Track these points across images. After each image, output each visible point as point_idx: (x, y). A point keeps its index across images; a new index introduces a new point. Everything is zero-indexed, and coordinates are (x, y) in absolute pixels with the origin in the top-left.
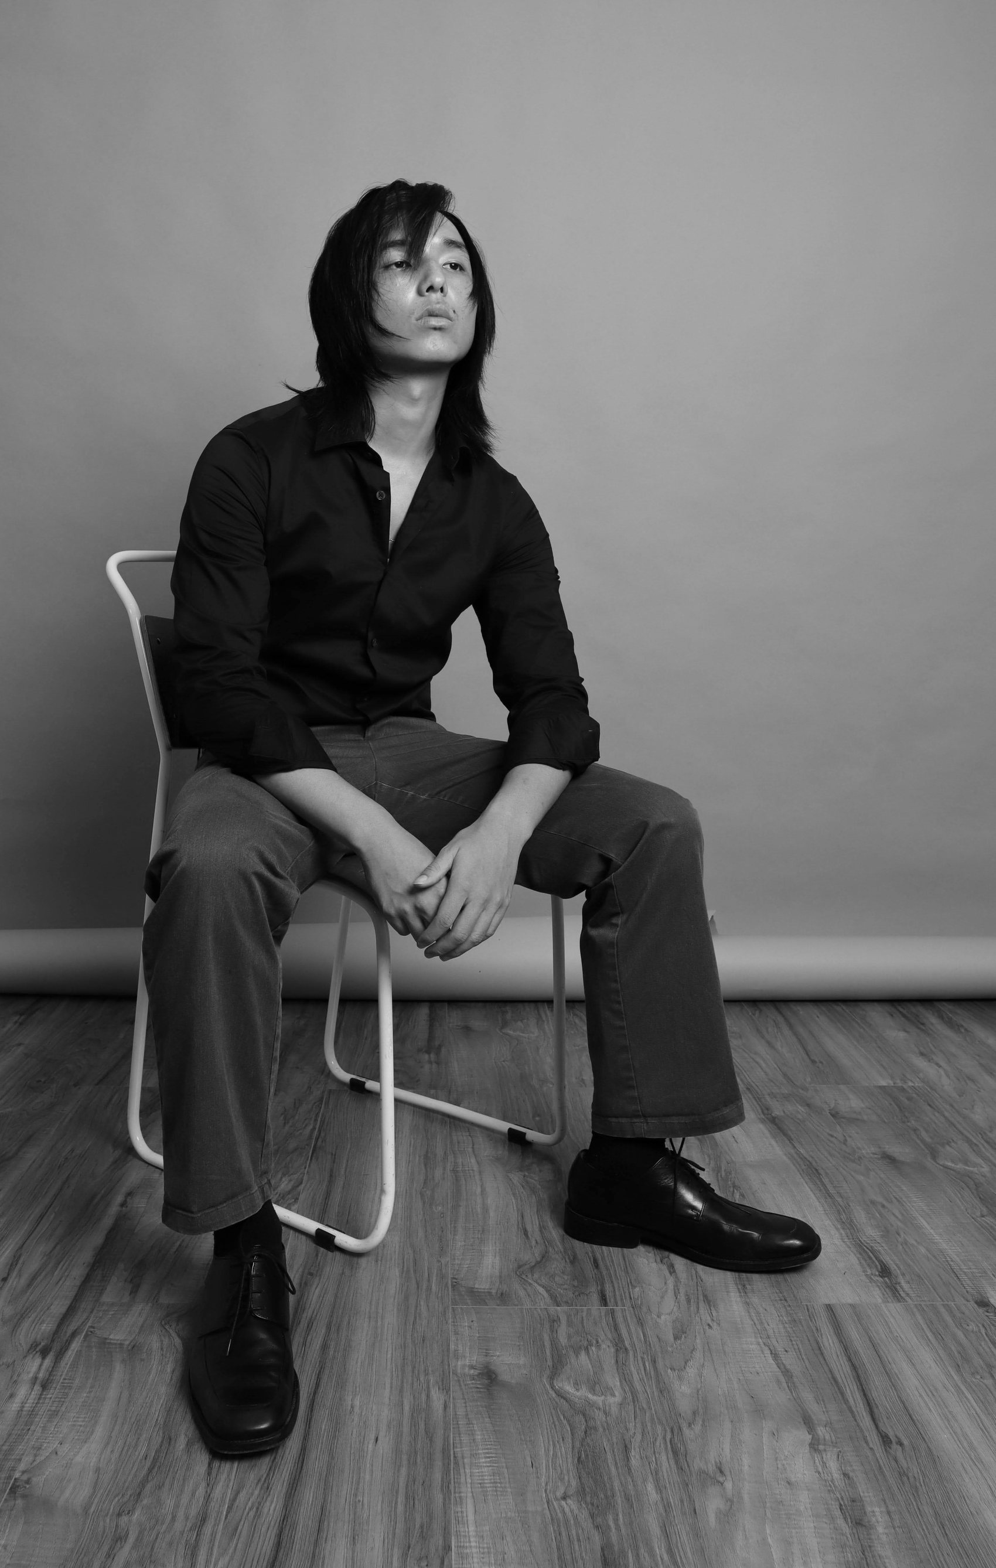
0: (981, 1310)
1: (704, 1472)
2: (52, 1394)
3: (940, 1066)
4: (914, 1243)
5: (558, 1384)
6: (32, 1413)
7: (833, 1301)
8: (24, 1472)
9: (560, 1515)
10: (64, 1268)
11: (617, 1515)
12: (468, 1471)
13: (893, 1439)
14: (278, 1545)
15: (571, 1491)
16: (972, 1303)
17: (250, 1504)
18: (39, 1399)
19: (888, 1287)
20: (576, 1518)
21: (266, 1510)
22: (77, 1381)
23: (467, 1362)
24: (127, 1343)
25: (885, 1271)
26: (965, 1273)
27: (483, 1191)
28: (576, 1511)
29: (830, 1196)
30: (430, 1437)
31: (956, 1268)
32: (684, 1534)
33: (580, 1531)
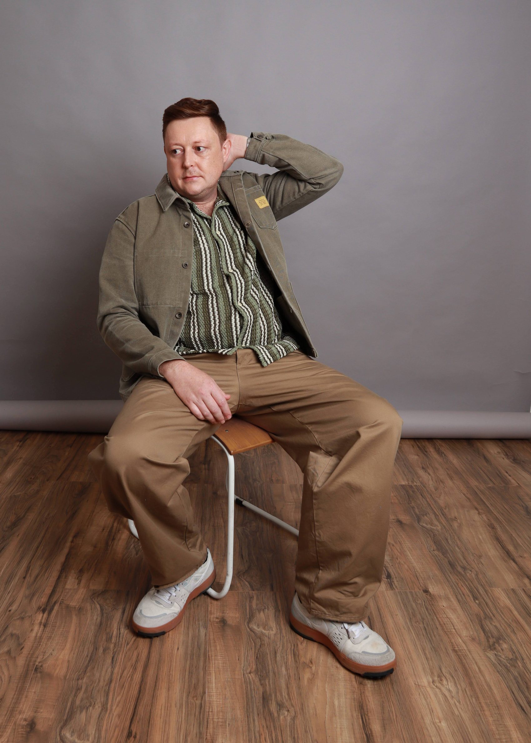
0: (424, 594)
1: (305, 663)
2: (48, 629)
3: (429, 474)
4: (403, 563)
5: (251, 626)
6: (41, 638)
8: (39, 662)
9: (248, 680)
10: (49, 572)
11: (270, 680)
12: (213, 662)
14: (140, 691)
15: (253, 670)
16: (422, 591)
17: (128, 675)
18: (43, 631)
19: (389, 583)
20: (254, 681)
21: (135, 678)
22: (58, 623)
23: (215, 616)
24: (77, 607)
25: (389, 576)
26: (421, 577)
28: (254, 679)
30: (199, 648)
31: (418, 575)
32: (295, 688)
33: (255, 686)
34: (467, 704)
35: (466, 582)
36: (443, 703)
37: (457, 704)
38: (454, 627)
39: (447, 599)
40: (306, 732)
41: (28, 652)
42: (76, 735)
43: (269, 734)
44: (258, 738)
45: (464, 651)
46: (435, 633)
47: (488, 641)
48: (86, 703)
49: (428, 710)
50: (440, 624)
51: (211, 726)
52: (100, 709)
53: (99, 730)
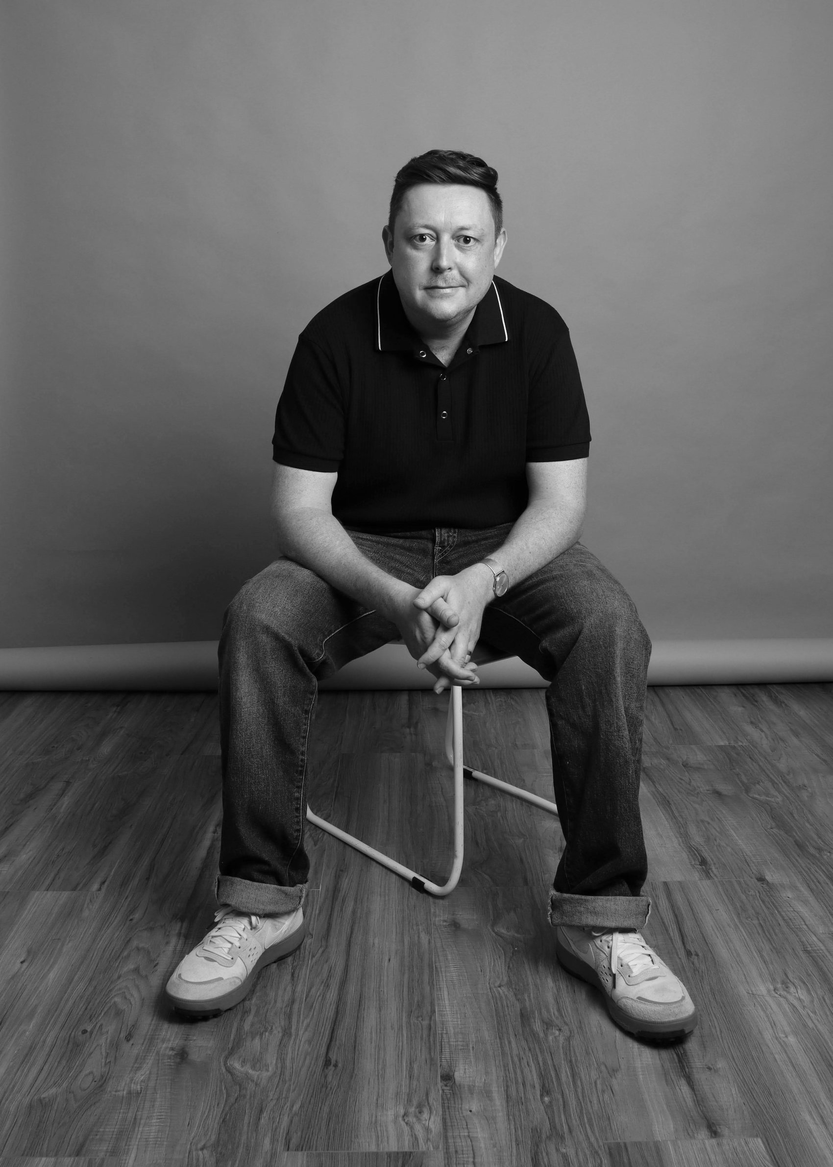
0: (759, 883)
3: (762, 731)
4: (725, 845)
5: (497, 930)
7: (669, 880)
9: (497, 995)
10: (184, 871)
11: (530, 994)
12: (444, 974)
13: (694, 953)
14: (337, 1013)
15: (504, 983)
16: (754, 879)
17: (318, 994)
18: (184, 944)
19: (704, 872)
20: (506, 996)
21: (328, 996)
23: (442, 919)
25: (703, 862)
26: (753, 862)
27: (449, 818)
28: (506, 993)
29: (675, 817)
30: (421, 958)
31: (748, 859)
32: (567, 1002)
33: (508, 1002)
34: (826, 1014)
35: (822, 867)
36: (790, 1014)
37: (811, 1015)
38: (804, 922)
39: (793, 887)
40: (588, 1053)
41: (166, 970)
42: (248, 1065)
43: (533, 1057)
44: (518, 1062)
45: (821, 951)
46: (777, 931)
48: (260, 1027)
49: (768, 1024)
50: (784, 920)
51: (446, 1051)
52: (280, 1035)
53: (281, 1058)
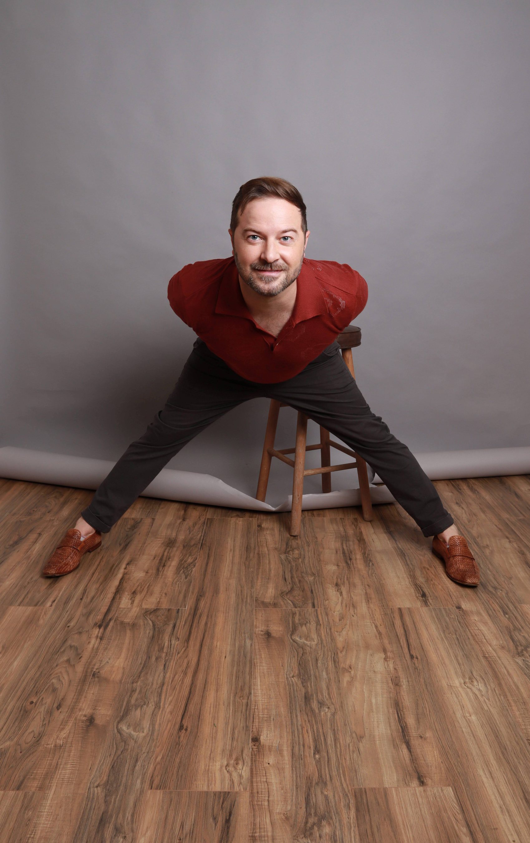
0: (457, 610)
1: (344, 668)
2: (104, 642)
3: (463, 508)
5: (294, 637)
6: (98, 649)
7: (402, 607)
8: (97, 669)
9: (291, 682)
10: (104, 594)
11: (311, 682)
12: (258, 668)
13: (415, 657)
14: (190, 692)
15: (295, 675)
16: (455, 607)
17: (179, 679)
18: (100, 644)
19: (424, 601)
21: (185, 681)
22: (113, 637)
23: (260, 629)
24: (131, 623)
25: (424, 595)
27: (269, 562)
28: (297, 681)
29: (408, 565)
30: (245, 656)
31: (451, 594)
32: (335, 689)
33: (298, 688)
34: (496, 700)
35: (496, 600)
36: (473, 700)
37: (487, 701)
38: (485, 637)
39: (479, 613)
40: (345, 725)
41: (86, 661)
42: (131, 728)
43: (310, 727)
44: (301, 730)
45: (494, 657)
46: (467, 643)
47: (517, 649)
48: (141, 702)
49: (459, 706)
50: (472, 635)
51: (256, 721)
52: (154, 707)
53: (153, 724)
